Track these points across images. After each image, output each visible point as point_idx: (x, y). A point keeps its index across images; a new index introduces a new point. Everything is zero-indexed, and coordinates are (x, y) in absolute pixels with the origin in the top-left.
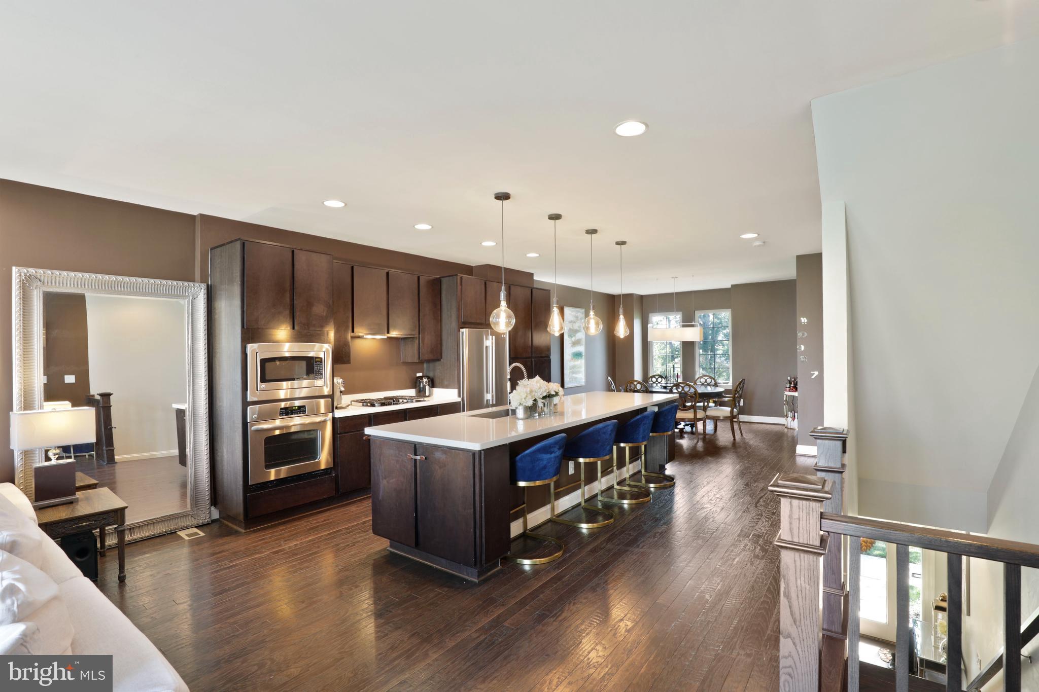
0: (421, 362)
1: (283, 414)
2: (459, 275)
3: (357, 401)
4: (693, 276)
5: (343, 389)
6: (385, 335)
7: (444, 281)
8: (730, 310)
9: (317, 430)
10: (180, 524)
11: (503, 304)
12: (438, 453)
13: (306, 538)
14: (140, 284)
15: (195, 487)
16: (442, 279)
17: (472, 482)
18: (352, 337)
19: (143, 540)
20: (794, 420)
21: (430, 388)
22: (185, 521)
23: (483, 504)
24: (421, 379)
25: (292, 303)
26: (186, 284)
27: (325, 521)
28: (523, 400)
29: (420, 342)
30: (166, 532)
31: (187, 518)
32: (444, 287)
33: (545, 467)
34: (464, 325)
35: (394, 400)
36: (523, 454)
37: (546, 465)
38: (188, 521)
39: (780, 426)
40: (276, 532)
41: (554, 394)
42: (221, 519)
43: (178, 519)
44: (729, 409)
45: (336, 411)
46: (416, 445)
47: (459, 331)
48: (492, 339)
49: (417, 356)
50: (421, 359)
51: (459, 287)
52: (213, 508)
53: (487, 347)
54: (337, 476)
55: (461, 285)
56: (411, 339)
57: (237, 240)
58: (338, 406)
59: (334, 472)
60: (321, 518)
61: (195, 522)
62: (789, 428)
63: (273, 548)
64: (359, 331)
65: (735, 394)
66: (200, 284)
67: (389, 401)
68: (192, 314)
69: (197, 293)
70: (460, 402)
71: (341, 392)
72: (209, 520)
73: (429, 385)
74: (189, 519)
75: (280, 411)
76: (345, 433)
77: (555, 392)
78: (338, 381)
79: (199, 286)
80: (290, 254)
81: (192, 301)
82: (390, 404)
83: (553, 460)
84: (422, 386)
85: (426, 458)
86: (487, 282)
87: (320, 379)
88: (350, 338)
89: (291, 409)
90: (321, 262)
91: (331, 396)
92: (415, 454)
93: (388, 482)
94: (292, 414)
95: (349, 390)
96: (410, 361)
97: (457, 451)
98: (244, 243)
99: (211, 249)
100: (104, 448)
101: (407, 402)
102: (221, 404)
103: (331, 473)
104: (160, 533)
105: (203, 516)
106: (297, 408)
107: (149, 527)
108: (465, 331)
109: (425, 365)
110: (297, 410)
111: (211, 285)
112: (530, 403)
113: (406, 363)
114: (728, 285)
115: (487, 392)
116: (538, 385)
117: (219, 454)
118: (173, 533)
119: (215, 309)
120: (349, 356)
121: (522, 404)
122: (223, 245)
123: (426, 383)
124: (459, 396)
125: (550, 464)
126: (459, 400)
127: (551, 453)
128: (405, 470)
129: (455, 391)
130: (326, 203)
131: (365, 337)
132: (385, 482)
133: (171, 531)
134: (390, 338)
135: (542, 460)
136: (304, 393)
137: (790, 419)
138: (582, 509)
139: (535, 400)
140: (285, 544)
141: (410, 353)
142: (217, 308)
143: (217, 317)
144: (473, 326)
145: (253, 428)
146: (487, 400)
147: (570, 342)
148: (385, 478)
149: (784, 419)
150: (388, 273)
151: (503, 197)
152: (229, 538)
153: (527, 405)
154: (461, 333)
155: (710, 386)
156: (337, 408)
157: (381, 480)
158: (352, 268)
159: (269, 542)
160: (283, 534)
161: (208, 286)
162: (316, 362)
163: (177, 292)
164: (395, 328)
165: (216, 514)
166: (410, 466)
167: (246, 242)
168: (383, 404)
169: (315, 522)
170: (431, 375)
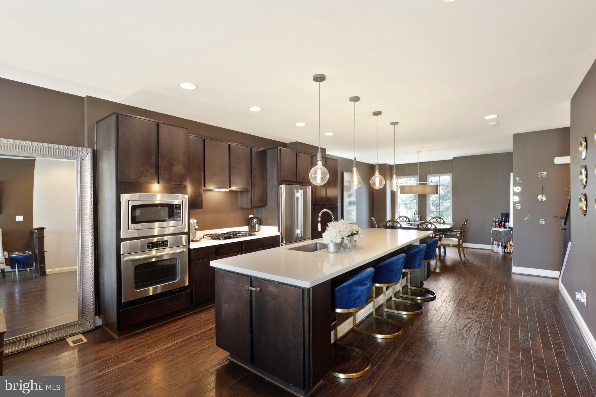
0: (253, 207)
1: (149, 247)
2: (279, 147)
3: (207, 235)
4: (432, 151)
5: (197, 227)
6: (227, 189)
7: (269, 152)
8: (451, 174)
9: (176, 259)
10: (69, 332)
11: (320, 163)
12: (271, 287)
13: (165, 345)
14: (41, 147)
15: (82, 302)
16: (267, 150)
17: (302, 315)
18: (204, 190)
19: (36, 347)
20: (498, 247)
21: (259, 226)
22: (73, 329)
23: (311, 334)
24: (252, 220)
25: (157, 163)
26: (75, 148)
27: (182, 327)
28: (334, 238)
29: (252, 194)
30: (56, 339)
31: (75, 327)
32: (269, 156)
33: (359, 297)
34: (282, 182)
35: (234, 235)
36: (341, 286)
37: (359, 295)
38: (76, 329)
39: (488, 251)
40: (143, 338)
41: (356, 233)
42: (103, 326)
43: (67, 328)
44: (457, 240)
45: (191, 243)
46: (252, 277)
47: (279, 186)
48: (301, 192)
49: (249, 203)
50: (252, 206)
51: (279, 156)
52: (97, 317)
53: (297, 197)
54: (191, 291)
55: (280, 154)
56: (246, 192)
57: (113, 114)
58: (193, 240)
59: (189, 289)
60: (180, 324)
61: (82, 330)
62: (494, 252)
63: (137, 355)
64: (210, 186)
65: (462, 229)
66: (87, 149)
67: (230, 235)
68: (81, 172)
69: (85, 156)
70: (279, 235)
71: (195, 229)
72: (93, 327)
73: (257, 223)
74: (77, 328)
75: (147, 245)
76: (198, 260)
77: (356, 231)
78: (193, 221)
79: (86, 150)
80: (156, 127)
81: (80, 161)
82: (231, 238)
83: (365, 290)
84: (253, 224)
85: (260, 290)
86: (298, 153)
87: (179, 220)
88: (202, 190)
89: (156, 243)
90: (180, 133)
91: (188, 234)
92: (251, 286)
93: (228, 306)
94: (158, 247)
95: (202, 228)
96: (245, 207)
97: (288, 287)
98: (118, 116)
99: (96, 123)
100: (38, 265)
101: (243, 236)
102: (103, 240)
103: (187, 290)
104: (51, 341)
105: (88, 324)
106: (161, 242)
107: (42, 336)
108: (283, 186)
109: (255, 209)
110: (161, 244)
111: (96, 149)
112: (339, 241)
113: (241, 208)
114: (451, 158)
115: (297, 228)
116: (345, 226)
117: (102, 277)
118: (63, 340)
119: (99, 168)
120: (202, 204)
121: (333, 241)
122: (104, 119)
123: (256, 222)
124: (279, 231)
125: (363, 294)
126: (279, 234)
127: (364, 286)
128: (243, 298)
129: (276, 228)
130: (181, 85)
131: (213, 190)
132: (226, 306)
133: (61, 338)
134: (231, 191)
135: (357, 291)
136: (171, 230)
137: (495, 246)
138: (373, 319)
139: (343, 238)
140: (147, 351)
141: (245, 201)
142: (100, 167)
143: (100, 173)
144: (288, 183)
145: (125, 259)
146: (297, 234)
147: (347, 195)
148: (226, 303)
149: (491, 246)
150: (229, 145)
151: (319, 78)
152: (105, 344)
153: (337, 242)
154: (280, 188)
155: (440, 223)
156: (192, 241)
157: (223, 304)
158: (204, 140)
159: (135, 349)
160: (147, 340)
161: (94, 150)
162: (176, 208)
163: (68, 155)
164: (234, 185)
165: (99, 322)
166: (247, 296)
167: (119, 115)
168: (226, 238)
169: (174, 328)
170: (259, 216)
